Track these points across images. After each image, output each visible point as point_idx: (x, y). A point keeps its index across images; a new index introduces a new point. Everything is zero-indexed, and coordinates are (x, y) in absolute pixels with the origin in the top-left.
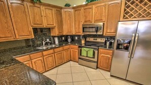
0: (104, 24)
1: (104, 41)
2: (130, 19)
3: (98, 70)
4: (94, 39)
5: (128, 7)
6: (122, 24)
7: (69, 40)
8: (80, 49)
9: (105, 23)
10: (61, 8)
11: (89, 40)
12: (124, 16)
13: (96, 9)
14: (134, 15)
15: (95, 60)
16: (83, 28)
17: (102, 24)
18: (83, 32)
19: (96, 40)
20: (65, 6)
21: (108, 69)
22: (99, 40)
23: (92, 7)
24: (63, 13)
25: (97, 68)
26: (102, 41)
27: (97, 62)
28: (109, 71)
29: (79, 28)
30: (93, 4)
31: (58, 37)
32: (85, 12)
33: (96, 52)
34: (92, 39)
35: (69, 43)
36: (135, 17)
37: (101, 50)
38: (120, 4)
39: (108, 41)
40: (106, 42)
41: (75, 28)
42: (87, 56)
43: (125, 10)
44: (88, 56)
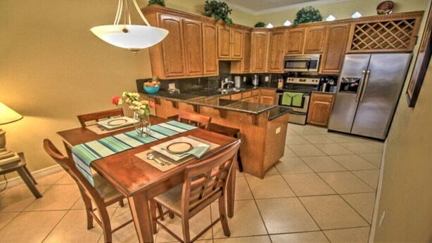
0: (321, 56)
1: (318, 83)
2: (360, 50)
3: (307, 126)
4: (300, 80)
5: (359, 33)
6: (352, 57)
7: (255, 82)
8: (279, 94)
9: (323, 55)
10: (251, 30)
11: (291, 82)
12: (353, 46)
13: (311, 34)
14: (367, 45)
15: (305, 110)
16: (286, 62)
17: (318, 56)
18: (285, 67)
19: (305, 81)
20: (256, 26)
21: (323, 124)
22: (309, 81)
23: (304, 30)
24: (252, 38)
25: (306, 123)
26: (315, 83)
27: (307, 114)
28: (326, 127)
29: (277, 62)
30: (306, 26)
31: (242, 76)
32: (290, 38)
33: (307, 98)
34: (297, 81)
35: (255, 88)
36: (367, 48)
37: (315, 95)
38: (347, 29)
39: (326, 82)
40: (321, 84)
41: (270, 62)
42: (291, 106)
43: (354, 37)
44: (294, 104)
